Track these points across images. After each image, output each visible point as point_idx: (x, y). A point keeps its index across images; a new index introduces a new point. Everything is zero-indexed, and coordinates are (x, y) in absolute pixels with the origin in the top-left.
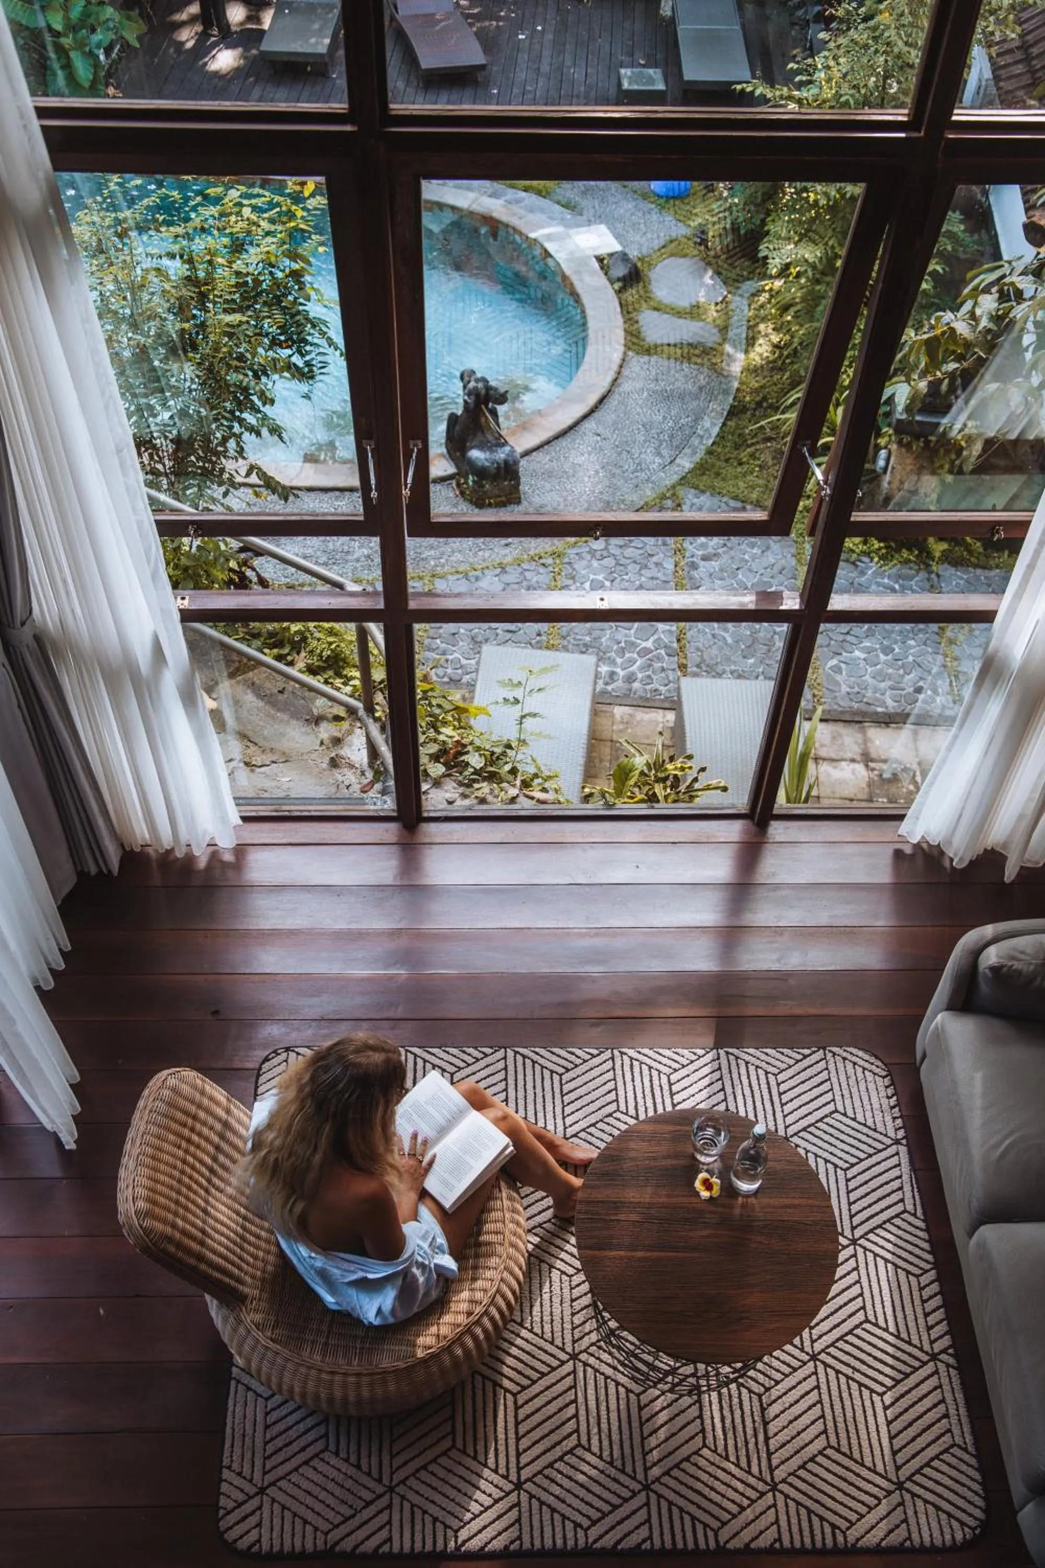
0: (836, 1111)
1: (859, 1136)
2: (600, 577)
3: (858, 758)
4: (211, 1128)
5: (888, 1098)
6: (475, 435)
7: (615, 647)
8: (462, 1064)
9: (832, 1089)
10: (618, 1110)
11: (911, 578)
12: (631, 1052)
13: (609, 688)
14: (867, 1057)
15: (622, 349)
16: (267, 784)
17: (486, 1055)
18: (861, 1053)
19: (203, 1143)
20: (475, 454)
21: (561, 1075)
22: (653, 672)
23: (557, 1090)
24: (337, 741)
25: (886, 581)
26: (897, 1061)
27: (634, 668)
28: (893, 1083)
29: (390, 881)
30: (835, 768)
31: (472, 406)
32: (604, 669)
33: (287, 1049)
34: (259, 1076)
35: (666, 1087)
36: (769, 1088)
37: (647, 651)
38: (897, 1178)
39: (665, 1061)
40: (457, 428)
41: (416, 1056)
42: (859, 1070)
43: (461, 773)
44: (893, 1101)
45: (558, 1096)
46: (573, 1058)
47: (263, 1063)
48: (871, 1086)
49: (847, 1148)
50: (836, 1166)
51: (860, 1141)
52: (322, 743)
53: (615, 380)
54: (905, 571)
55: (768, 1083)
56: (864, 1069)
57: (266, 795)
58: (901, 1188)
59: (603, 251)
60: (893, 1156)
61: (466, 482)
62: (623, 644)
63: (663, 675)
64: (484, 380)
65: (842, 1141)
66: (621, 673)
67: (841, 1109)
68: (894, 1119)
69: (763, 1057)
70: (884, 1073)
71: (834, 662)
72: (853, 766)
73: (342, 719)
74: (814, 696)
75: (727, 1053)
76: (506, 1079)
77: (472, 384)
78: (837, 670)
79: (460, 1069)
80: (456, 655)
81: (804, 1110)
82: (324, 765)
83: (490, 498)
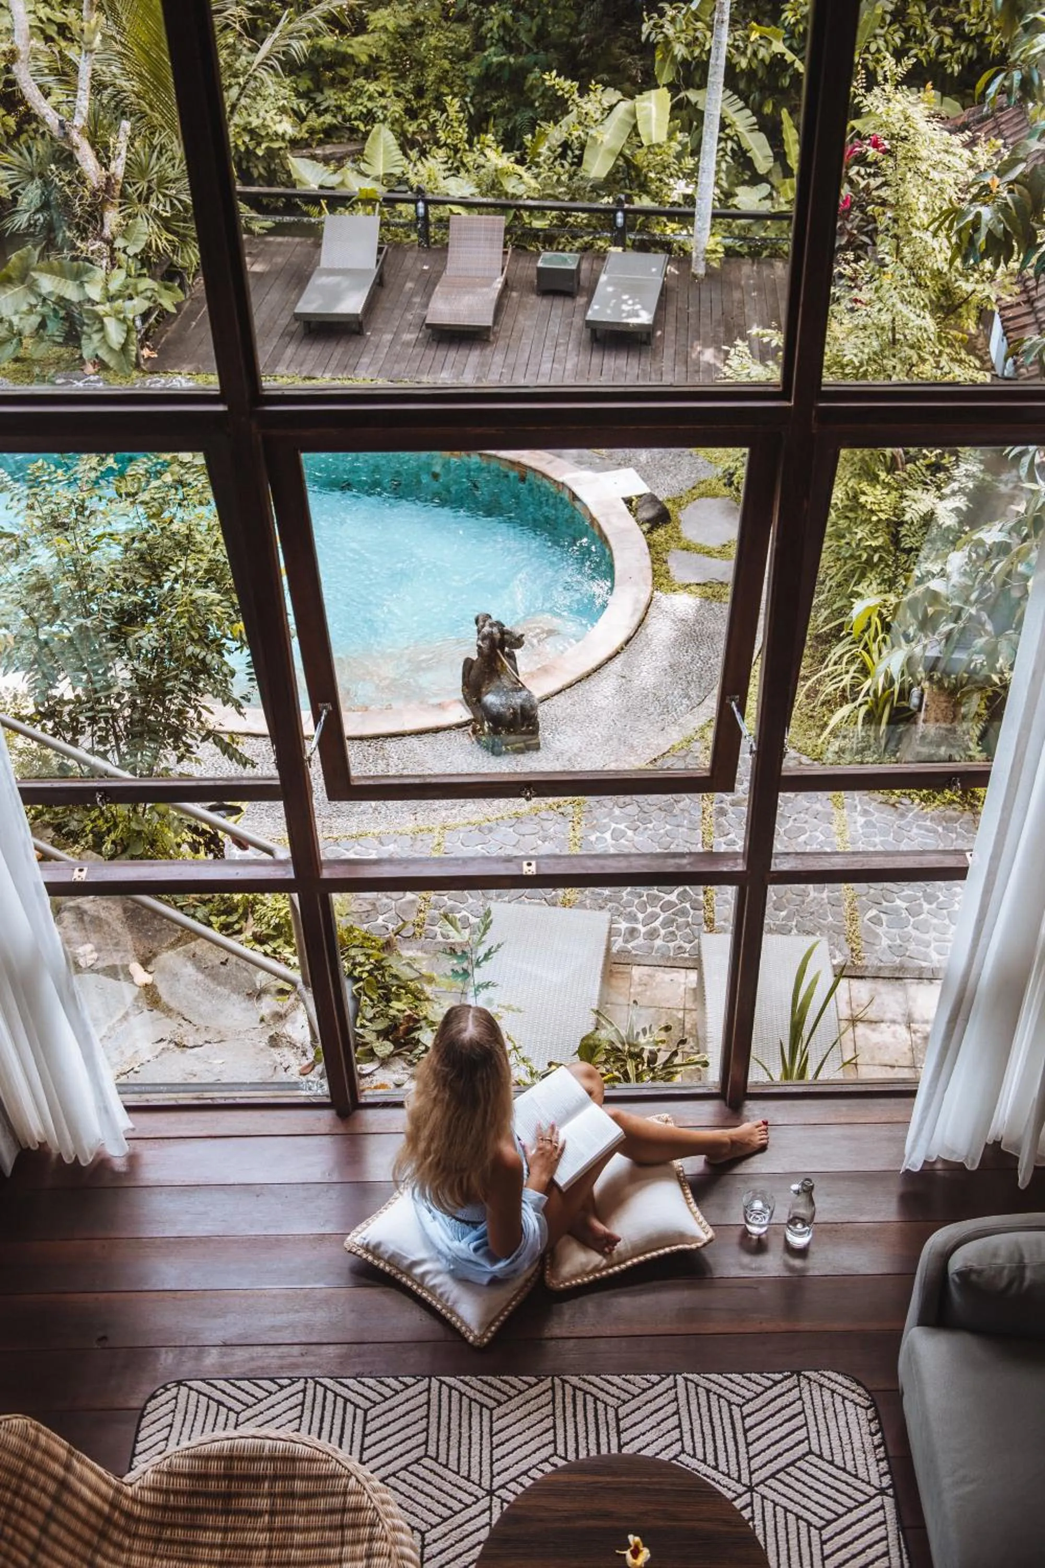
0: (810, 1452)
1: (837, 1484)
2: (622, 827)
3: (899, 1018)
4: (43, 1490)
5: (872, 1434)
6: (491, 681)
7: (636, 901)
8: (378, 1398)
9: (806, 1424)
10: (555, 1454)
11: (956, 820)
12: (574, 1380)
13: (629, 946)
14: (847, 1383)
15: (650, 589)
16: (198, 1067)
17: (407, 1387)
18: (840, 1379)
19: (30, 1510)
20: (490, 699)
21: (491, 1410)
22: (677, 928)
23: (486, 1430)
24: (280, 1017)
25: (928, 823)
26: (881, 1387)
27: (657, 924)
28: (877, 1416)
29: (318, 1178)
30: (874, 1030)
31: (486, 651)
32: (623, 925)
33: (179, 1383)
34: (142, 1417)
35: (612, 1424)
36: (733, 1424)
37: (670, 904)
38: (882, 1539)
39: (613, 1390)
40: (473, 673)
41: (326, 1388)
42: (838, 1399)
43: (411, 1052)
44: (877, 1439)
45: (486, 1436)
46: (507, 1388)
47: (149, 1400)
48: (852, 1419)
49: (823, 1500)
50: (809, 1524)
51: (838, 1490)
52: (262, 1020)
53: (643, 620)
54: (950, 813)
55: (731, 1417)
56: (844, 1398)
57: (195, 1080)
58: (886, 1554)
59: (632, 493)
60: (877, 1510)
61: (482, 729)
62: (645, 898)
63: (688, 930)
64: (499, 624)
65: (817, 1491)
66: (643, 930)
67: (815, 1448)
68: (878, 1461)
69: (726, 1383)
70: (867, 1403)
71: (873, 912)
72: (894, 1027)
73: (287, 992)
74: (853, 950)
75: (686, 1379)
76: (427, 1416)
77: (487, 629)
78: (876, 921)
79: (376, 1404)
80: (464, 913)
81: (774, 1451)
82: (262, 1045)
83: (506, 745)
